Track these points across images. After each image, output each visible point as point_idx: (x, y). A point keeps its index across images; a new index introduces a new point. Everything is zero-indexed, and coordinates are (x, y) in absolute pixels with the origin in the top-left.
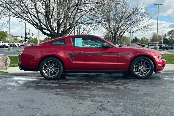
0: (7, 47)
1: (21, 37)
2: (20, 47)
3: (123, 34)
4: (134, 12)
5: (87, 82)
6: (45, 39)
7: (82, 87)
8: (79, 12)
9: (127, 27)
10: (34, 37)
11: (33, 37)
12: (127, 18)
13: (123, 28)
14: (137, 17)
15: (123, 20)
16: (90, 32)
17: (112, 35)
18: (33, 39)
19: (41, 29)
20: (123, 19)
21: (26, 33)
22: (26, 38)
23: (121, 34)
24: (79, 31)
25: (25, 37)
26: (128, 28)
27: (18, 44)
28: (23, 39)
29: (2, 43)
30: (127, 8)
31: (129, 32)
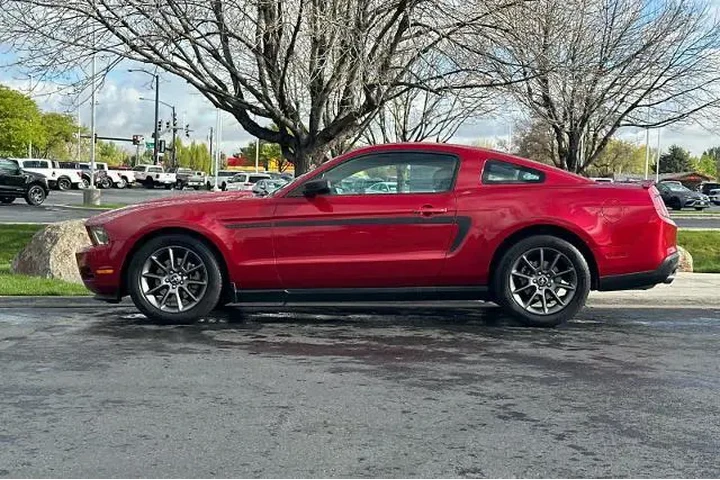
0: (75, 186)
1: (135, 141)
2: (129, 186)
3: (613, 131)
4: (666, 32)
5: (450, 336)
6: (242, 150)
7: (430, 350)
8: (409, 35)
9: (631, 99)
10: (193, 144)
11: (186, 143)
12: (629, 60)
13: (609, 107)
14: (677, 56)
15: (613, 68)
16: (454, 121)
17: (560, 139)
18: (186, 149)
19: (240, 111)
20: (610, 64)
21: (158, 125)
22: (158, 145)
23: (602, 135)
24: (406, 116)
25: (152, 141)
26: (634, 106)
27: (123, 173)
28: (143, 150)
29: (54, 166)
30: (631, 11)
31: (642, 124)
